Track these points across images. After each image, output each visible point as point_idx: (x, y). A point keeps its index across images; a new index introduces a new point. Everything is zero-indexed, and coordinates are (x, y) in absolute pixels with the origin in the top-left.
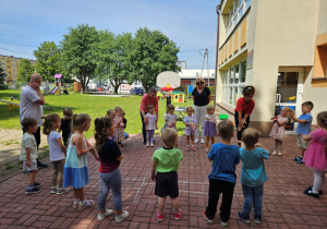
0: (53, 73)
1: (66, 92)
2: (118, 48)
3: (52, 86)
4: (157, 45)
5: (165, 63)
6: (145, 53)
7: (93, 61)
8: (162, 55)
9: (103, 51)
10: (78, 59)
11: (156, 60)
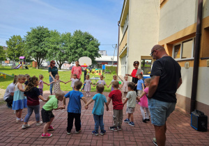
0: (18, 55)
1: (27, 68)
2: (62, 41)
3: (17, 64)
4: (86, 41)
5: (91, 52)
6: (79, 45)
7: (46, 49)
8: (89, 47)
9: (53, 43)
10: (36, 47)
11: (85, 49)
